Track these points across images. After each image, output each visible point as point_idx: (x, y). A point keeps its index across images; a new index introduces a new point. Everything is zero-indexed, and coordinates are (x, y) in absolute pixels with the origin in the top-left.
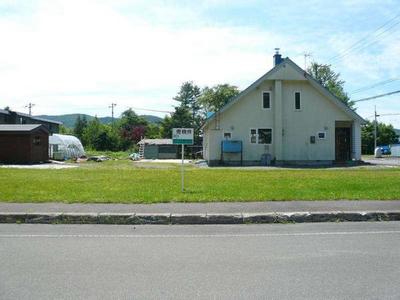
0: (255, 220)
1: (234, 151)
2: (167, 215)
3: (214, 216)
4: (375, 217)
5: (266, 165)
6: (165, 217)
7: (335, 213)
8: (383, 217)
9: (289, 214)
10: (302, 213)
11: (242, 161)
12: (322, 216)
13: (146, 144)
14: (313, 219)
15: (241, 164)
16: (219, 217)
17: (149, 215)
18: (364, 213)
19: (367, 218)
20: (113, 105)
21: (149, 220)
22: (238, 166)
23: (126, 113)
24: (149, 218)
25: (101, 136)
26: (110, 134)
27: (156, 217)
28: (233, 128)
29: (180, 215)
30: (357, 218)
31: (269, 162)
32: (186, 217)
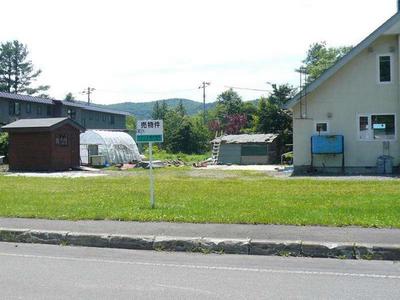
0: (169, 246)
1: (332, 151)
2: (63, 233)
3: (117, 238)
4: (351, 252)
5: (384, 174)
6: (59, 236)
7: (287, 242)
8: (364, 253)
9: (217, 241)
10: (235, 241)
11: (343, 167)
12: (265, 246)
13: (223, 142)
14: (251, 249)
15: (343, 171)
16: (124, 239)
17: (43, 232)
18: (332, 246)
19: (337, 253)
20: (205, 85)
21: (42, 239)
22: (338, 174)
23: (223, 96)
24: (42, 236)
25: (181, 132)
26: (195, 129)
27: (49, 234)
28: (330, 116)
29: (77, 234)
30: (320, 252)
31: (389, 169)
32: (84, 237)
